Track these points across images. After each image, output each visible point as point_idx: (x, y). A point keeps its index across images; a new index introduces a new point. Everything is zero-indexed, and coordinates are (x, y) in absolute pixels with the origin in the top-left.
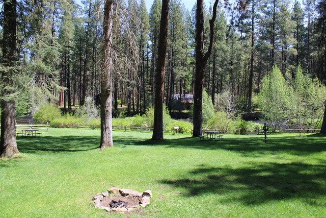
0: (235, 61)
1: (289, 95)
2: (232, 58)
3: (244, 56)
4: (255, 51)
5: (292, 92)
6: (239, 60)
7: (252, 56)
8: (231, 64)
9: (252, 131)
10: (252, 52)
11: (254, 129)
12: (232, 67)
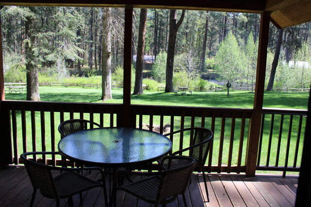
0: (190, 25)
1: (242, 58)
2: (187, 22)
3: (199, 21)
4: (210, 17)
5: (244, 56)
6: (194, 24)
7: (207, 21)
8: (187, 27)
9: (208, 89)
10: (207, 18)
11: (209, 87)
12: (188, 31)
